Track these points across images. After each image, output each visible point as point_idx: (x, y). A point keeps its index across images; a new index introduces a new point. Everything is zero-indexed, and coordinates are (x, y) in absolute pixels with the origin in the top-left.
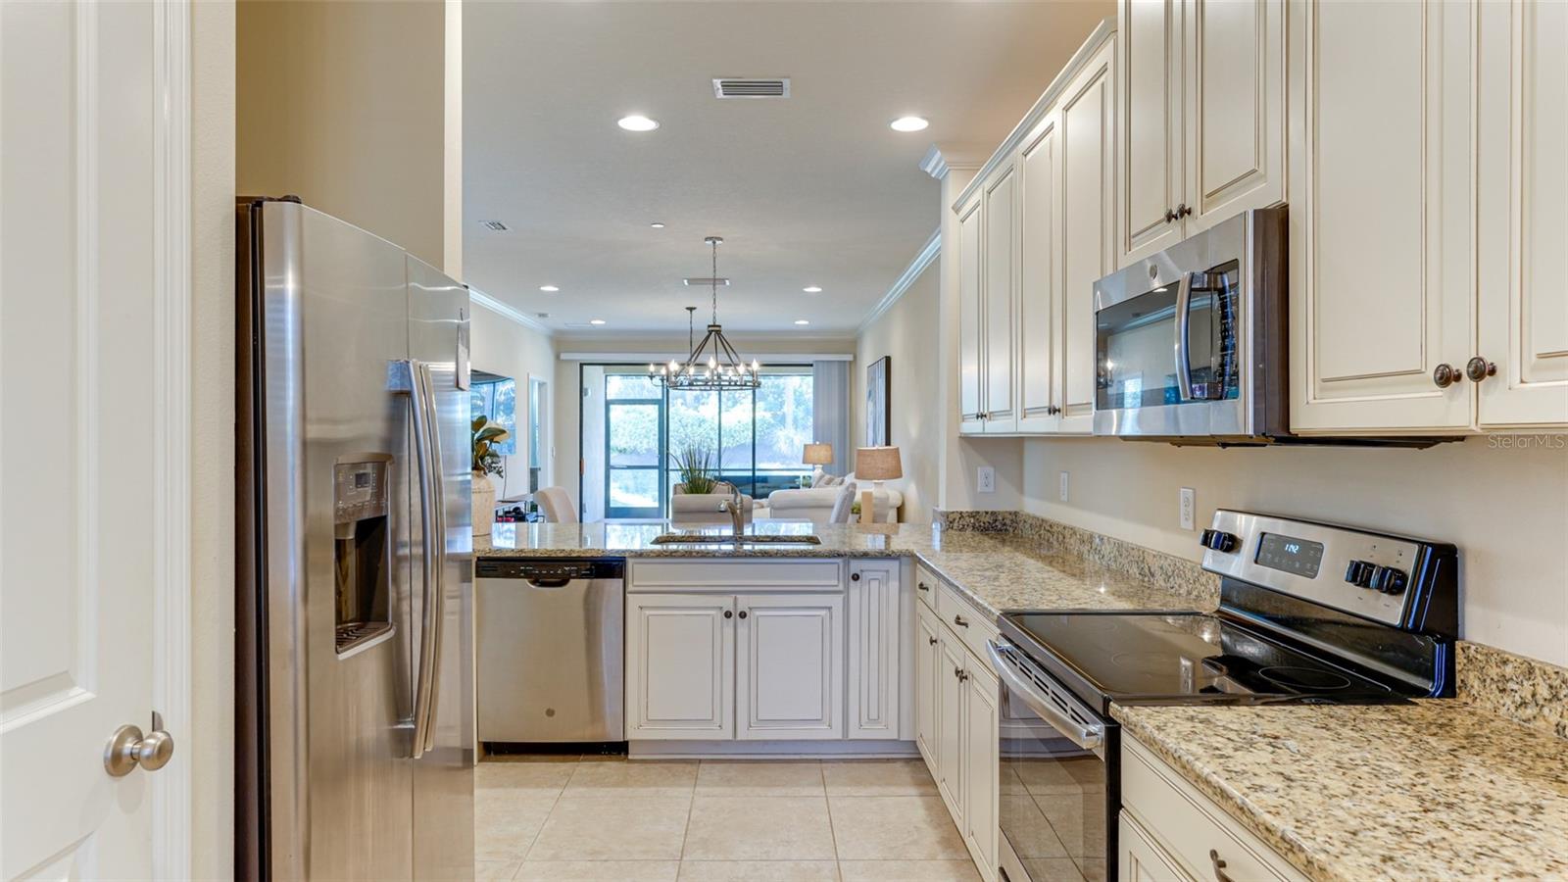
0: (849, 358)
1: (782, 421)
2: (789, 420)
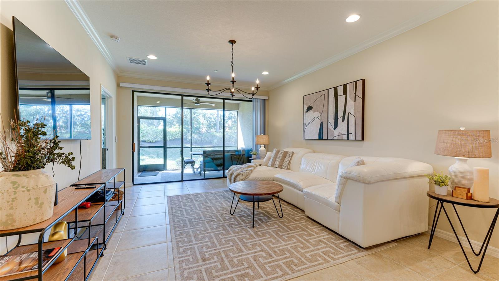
0: (267, 98)
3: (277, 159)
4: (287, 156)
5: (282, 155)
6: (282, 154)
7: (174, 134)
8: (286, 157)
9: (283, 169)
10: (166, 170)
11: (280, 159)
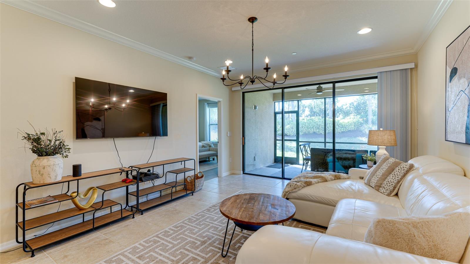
0: (412, 65)
1: (367, 122)
2: (370, 121)
3: (378, 173)
4: (395, 171)
5: (387, 168)
6: (389, 165)
7: (346, 126)
8: (393, 173)
9: (381, 192)
10: (299, 164)
11: (381, 174)
